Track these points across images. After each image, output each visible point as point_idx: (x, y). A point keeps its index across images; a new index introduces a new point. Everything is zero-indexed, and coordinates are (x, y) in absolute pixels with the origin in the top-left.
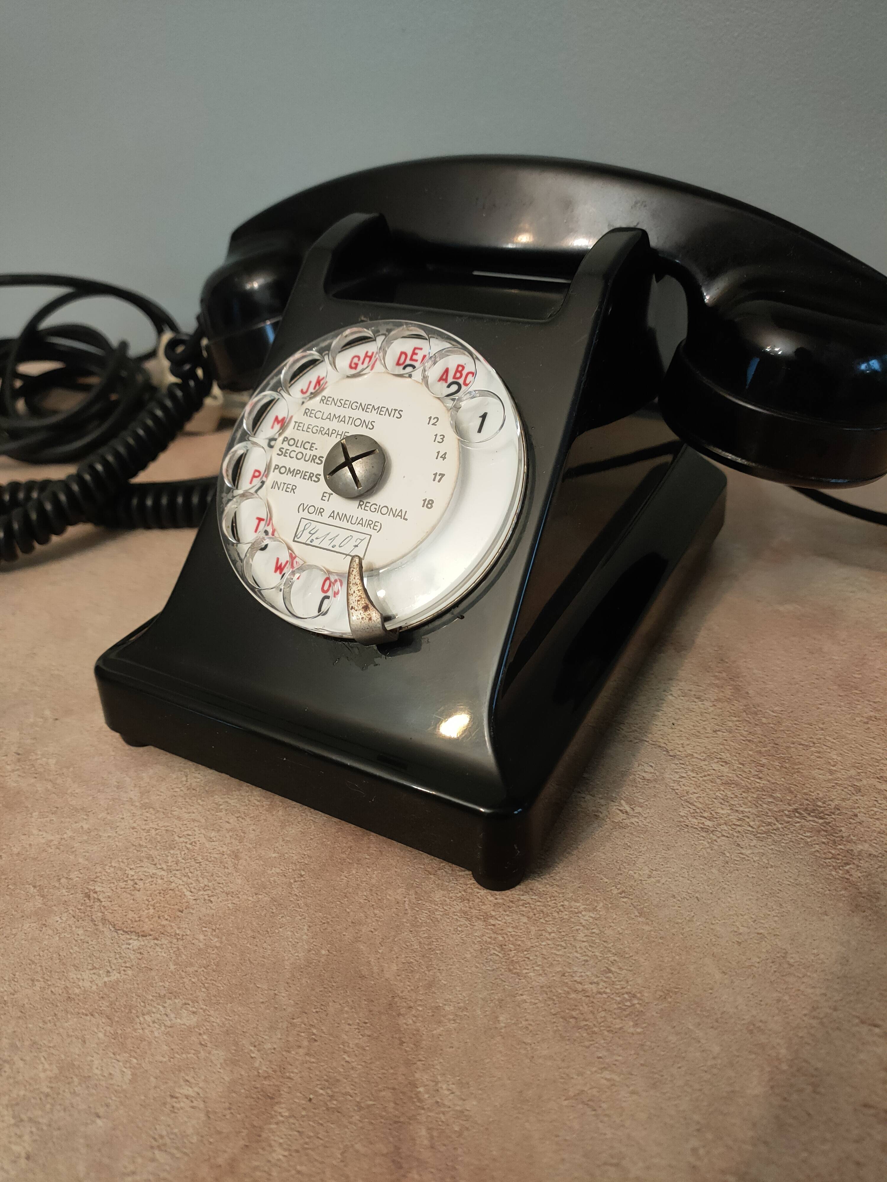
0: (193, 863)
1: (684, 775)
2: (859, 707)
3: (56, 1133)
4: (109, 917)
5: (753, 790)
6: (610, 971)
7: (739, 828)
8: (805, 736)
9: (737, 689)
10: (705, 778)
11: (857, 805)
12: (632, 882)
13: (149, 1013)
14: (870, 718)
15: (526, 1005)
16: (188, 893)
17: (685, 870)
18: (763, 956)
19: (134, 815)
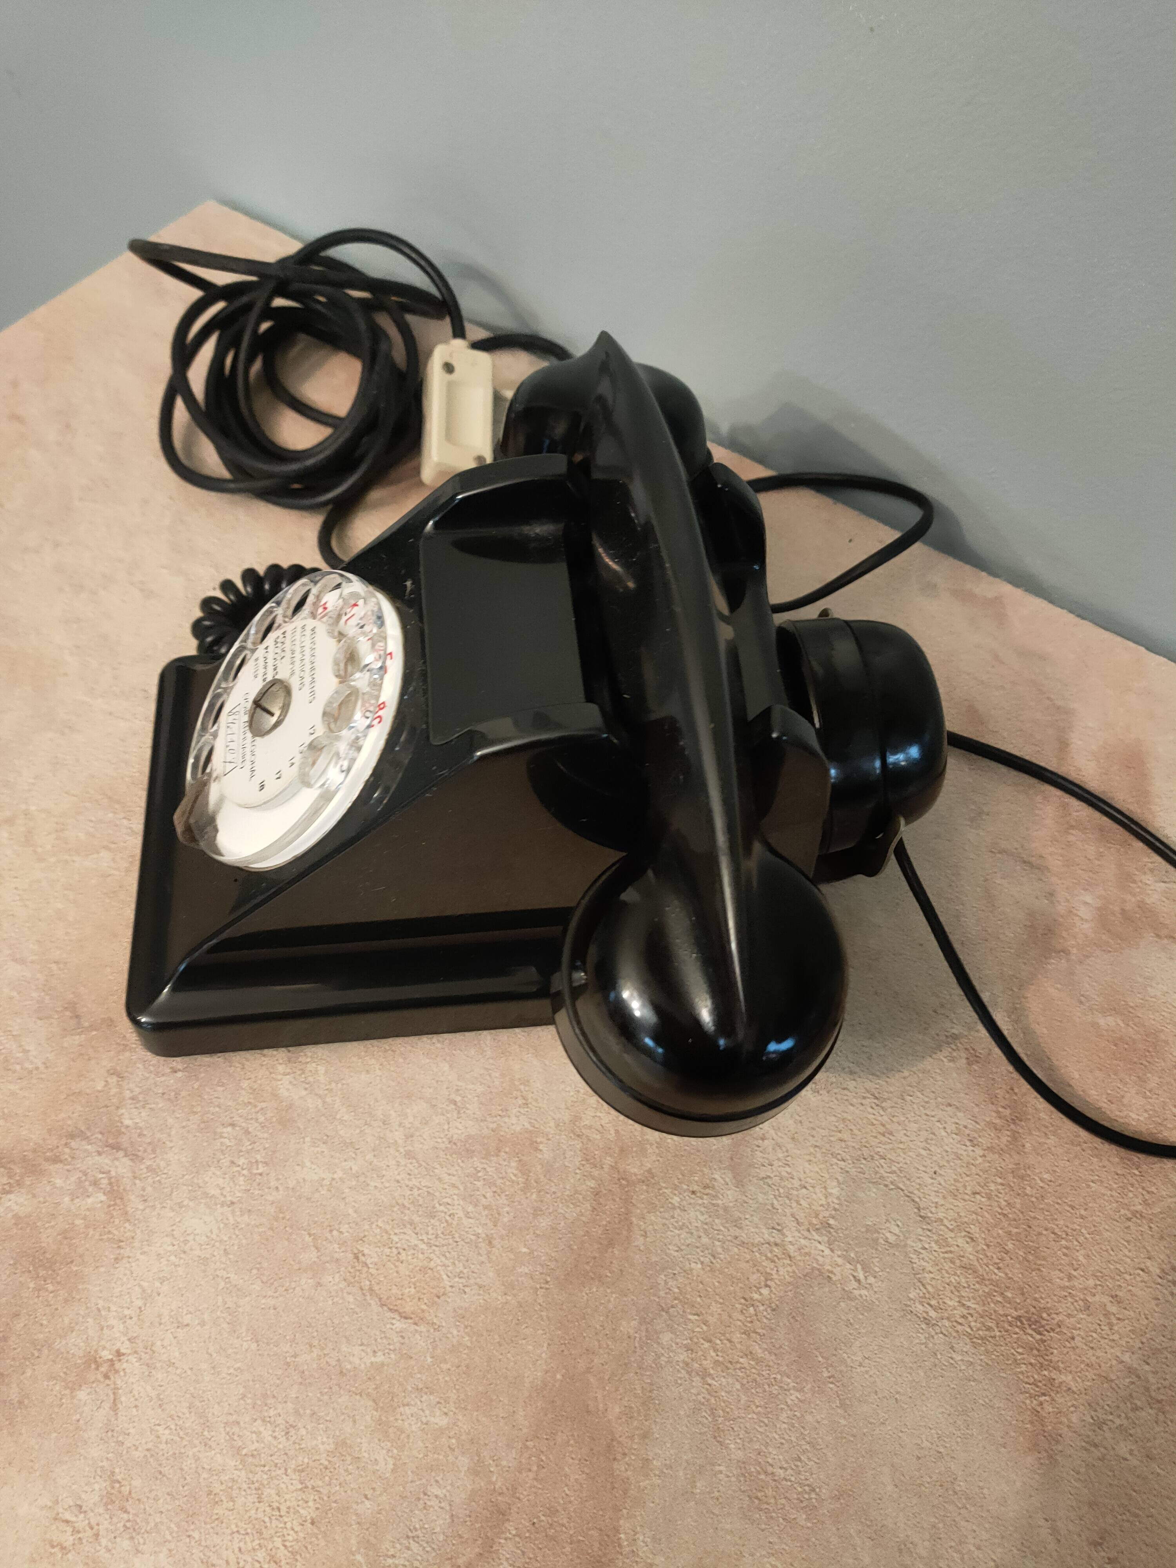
0: (451, 1241)
1: (927, 1246)
2: (1131, 1195)
3: (334, 1505)
4: (376, 1288)
5: (987, 1282)
6: (800, 1460)
7: (959, 1328)
8: (1062, 1222)
9: (1015, 1137)
10: (946, 1255)
11: (1079, 1326)
12: (843, 1368)
13: (408, 1405)
14: (1135, 1213)
15: (721, 1476)
16: (445, 1277)
17: (895, 1366)
18: (935, 1477)
19: (398, 1164)
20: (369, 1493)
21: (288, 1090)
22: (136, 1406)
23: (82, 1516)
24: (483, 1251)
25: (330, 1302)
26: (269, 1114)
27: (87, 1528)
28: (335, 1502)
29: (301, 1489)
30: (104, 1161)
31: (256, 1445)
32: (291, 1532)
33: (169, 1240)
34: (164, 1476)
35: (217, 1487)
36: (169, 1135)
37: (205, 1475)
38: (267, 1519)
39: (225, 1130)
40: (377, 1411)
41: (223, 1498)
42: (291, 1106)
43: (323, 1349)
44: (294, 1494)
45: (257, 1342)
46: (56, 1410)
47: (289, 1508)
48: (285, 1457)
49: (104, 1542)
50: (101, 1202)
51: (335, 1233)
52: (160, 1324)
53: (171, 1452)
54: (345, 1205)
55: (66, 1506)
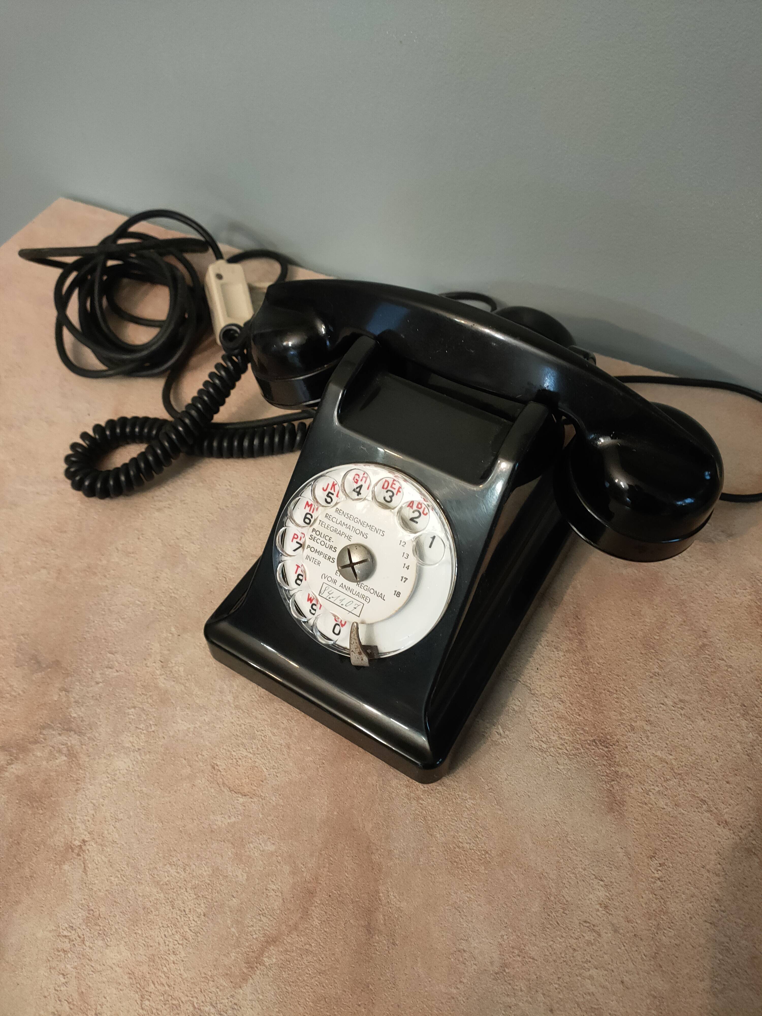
0: (266, 750)
1: (537, 709)
2: (651, 664)
3: (215, 904)
4: (226, 782)
5: (573, 724)
6: (478, 837)
7: (560, 751)
8: (613, 685)
9: (581, 642)
10: (548, 713)
11: (629, 740)
12: (496, 783)
13: (252, 842)
14: (654, 674)
15: (433, 853)
16: (265, 770)
17: (526, 777)
18: (555, 835)
19: (231, 713)
20: (235, 894)
21: (164, 683)
22: (97, 868)
23: (73, 932)
24: (285, 753)
25: (201, 794)
26: (155, 698)
27: (78, 938)
28: (216, 902)
29: (196, 898)
30: (63, 738)
31: (168, 878)
32: (193, 922)
33: (105, 775)
34: (117, 903)
35: (148, 905)
36: (99, 718)
37: (141, 899)
38: (178, 917)
39: (130, 711)
40: (234, 849)
41: (153, 910)
42: (166, 691)
43: (199, 820)
44: (193, 901)
45: (162, 822)
46: (52, 877)
47: (190, 909)
48: (185, 882)
49: (87, 944)
50: (64, 761)
51: (199, 756)
52: (105, 821)
53: (120, 889)
54: (204, 740)
55: (64, 928)
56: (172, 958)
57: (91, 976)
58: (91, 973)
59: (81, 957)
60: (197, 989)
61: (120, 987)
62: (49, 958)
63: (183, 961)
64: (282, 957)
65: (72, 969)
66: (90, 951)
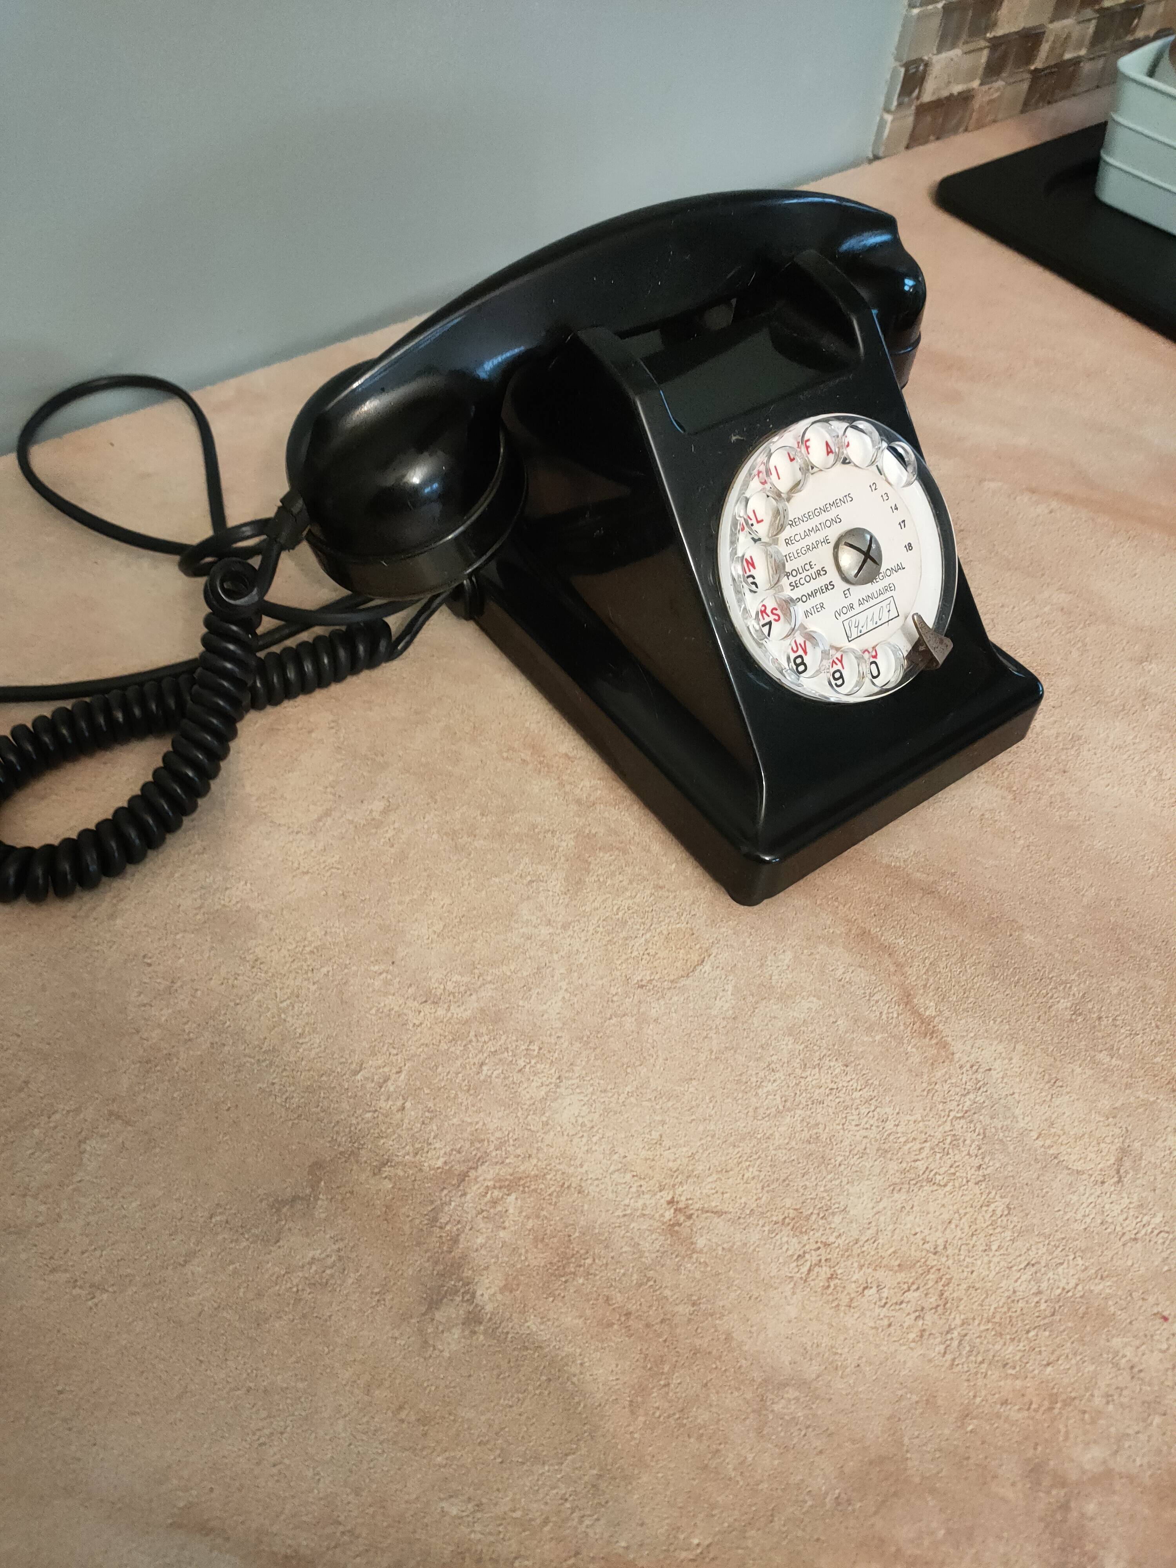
20: (832, 1019)
21: (465, 1010)
22: (723, 1193)
23: (807, 1256)
24: (666, 894)
25: (674, 1015)
26: (483, 1030)
27: (818, 1252)
28: (834, 1045)
29: (820, 1069)
30: (474, 1190)
31: (778, 1097)
32: (851, 1083)
33: (576, 1140)
34: (787, 1178)
35: (805, 1135)
36: (471, 1123)
37: (793, 1143)
38: (838, 1100)
39: (484, 1073)
40: (770, 999)
41: (815, 1131)
42: (482, 1010)
43: (711, 1029)
44: (822, 1075)
45: (691, 1079)
46: (709, 1269)
47: (832, 1081)
48: (792, 1076)
49: (832, 1239)
50: (516, 1199)
51: (615, 999)
52: (653, 1160)
53: (769, 1169)
54: (593, 985)
55: (796, 1270)
56: (889, 1125)
57: (880, 1246)
58: (875, 1244)
59: (847, 1254)
60: (941, 1107)
61: (908, 1208)
62: (834, 1305)
63: (898, 1113)
64: (931, 994)
65: (862, 1273)
66: (843, 1238)
